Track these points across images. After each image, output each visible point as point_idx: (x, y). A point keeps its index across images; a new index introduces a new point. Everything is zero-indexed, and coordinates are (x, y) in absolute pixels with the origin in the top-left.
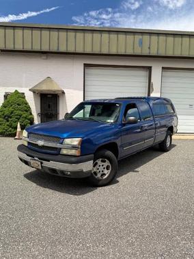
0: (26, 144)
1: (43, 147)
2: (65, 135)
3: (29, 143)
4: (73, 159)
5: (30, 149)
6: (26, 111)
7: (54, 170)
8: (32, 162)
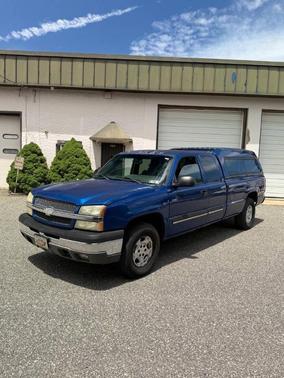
0: (31, 213)
1: (52, 217)
2: (83, 201)
3: (34, 211)
4: (93, 236)
5: (36, 219)
6: (86, 165)
7: (65, 252)
8: (36, 238)
